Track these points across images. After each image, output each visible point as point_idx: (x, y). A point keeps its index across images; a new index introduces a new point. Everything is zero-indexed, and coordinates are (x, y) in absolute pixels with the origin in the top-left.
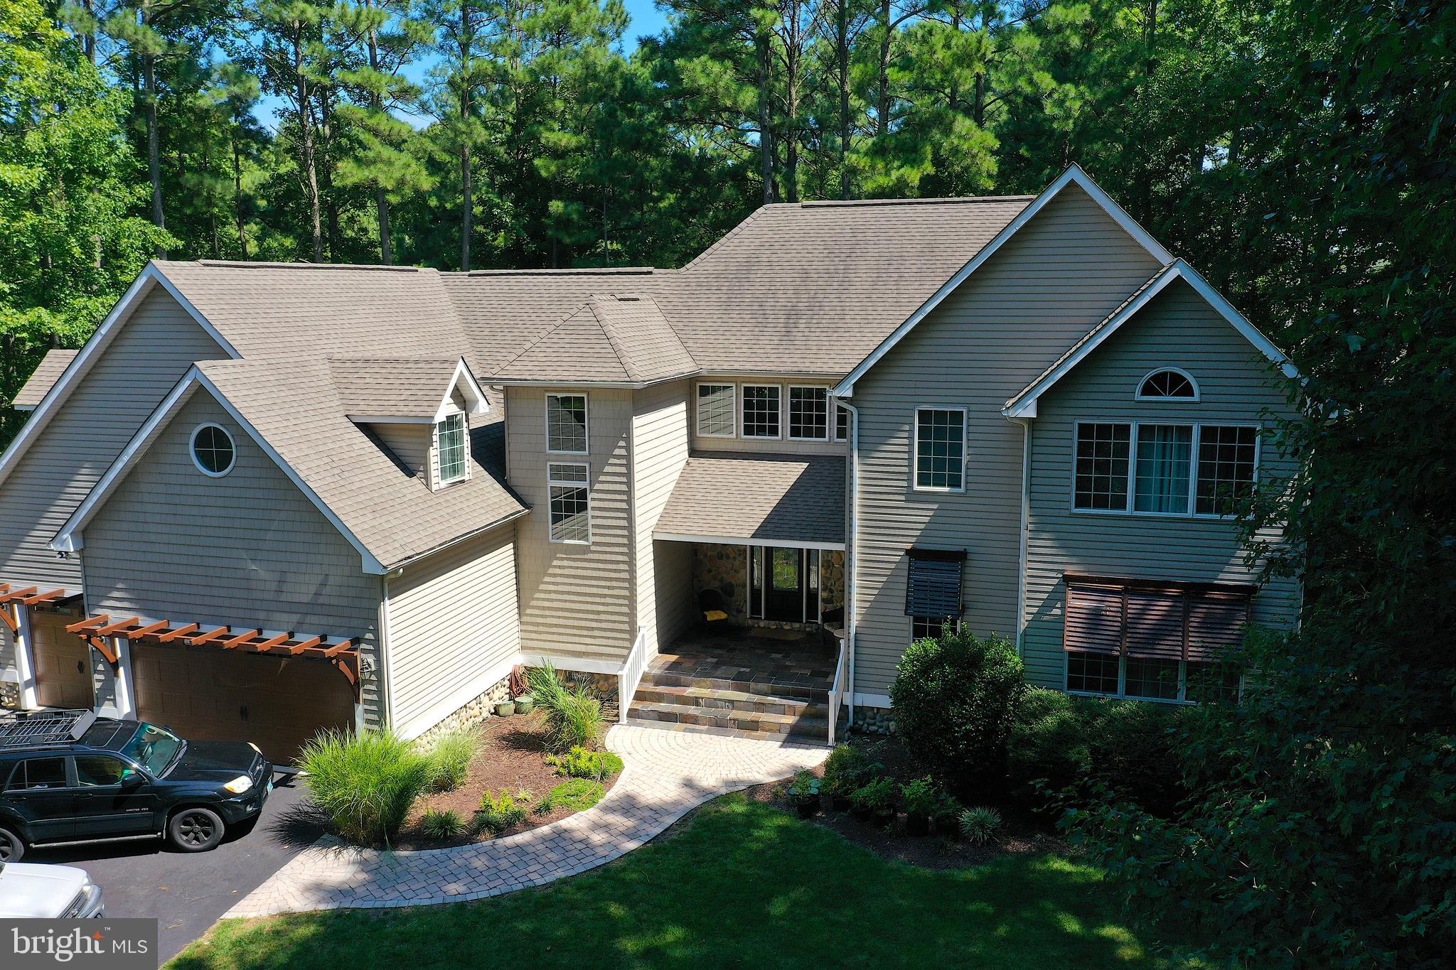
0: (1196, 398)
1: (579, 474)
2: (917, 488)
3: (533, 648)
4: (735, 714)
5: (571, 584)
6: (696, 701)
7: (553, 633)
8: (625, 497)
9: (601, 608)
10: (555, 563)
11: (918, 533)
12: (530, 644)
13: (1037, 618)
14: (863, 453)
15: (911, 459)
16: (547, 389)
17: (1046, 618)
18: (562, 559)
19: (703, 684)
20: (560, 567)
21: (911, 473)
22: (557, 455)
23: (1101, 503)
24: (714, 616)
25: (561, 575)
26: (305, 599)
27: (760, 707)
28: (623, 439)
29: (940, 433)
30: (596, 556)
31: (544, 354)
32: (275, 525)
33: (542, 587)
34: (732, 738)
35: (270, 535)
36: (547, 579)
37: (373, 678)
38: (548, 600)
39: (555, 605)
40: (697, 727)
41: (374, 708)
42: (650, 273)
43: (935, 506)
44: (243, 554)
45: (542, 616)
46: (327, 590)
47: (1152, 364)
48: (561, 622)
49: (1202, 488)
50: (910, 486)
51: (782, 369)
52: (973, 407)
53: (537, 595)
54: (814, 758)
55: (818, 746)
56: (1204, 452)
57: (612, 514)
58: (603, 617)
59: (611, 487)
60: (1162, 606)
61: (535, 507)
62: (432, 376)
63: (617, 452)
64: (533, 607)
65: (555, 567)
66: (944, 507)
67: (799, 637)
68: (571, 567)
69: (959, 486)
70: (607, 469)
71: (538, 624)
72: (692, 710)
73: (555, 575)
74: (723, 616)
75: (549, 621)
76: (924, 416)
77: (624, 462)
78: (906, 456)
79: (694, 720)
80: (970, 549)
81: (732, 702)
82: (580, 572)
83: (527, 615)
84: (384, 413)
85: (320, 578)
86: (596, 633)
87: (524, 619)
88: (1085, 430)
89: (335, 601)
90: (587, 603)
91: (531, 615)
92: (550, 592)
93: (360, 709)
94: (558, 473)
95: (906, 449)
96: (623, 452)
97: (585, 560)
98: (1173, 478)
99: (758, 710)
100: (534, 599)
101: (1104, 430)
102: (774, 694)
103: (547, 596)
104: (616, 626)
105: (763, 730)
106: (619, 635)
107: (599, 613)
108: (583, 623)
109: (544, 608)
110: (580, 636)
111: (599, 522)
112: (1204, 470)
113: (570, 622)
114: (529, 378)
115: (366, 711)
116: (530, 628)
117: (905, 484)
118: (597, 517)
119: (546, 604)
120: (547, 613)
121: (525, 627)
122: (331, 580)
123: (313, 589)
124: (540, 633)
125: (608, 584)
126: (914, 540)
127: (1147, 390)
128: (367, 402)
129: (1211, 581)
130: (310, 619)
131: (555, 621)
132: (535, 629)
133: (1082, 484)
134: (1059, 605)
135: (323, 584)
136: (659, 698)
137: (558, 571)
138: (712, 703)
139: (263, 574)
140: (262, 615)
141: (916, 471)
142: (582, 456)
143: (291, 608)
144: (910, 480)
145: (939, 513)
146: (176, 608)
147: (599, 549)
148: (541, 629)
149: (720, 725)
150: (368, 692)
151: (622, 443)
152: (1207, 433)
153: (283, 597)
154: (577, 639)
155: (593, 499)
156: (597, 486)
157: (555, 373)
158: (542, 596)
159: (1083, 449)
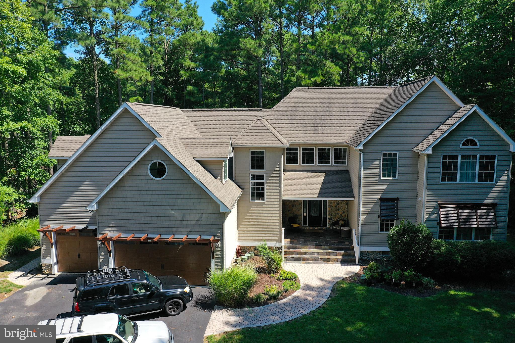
0: (478, 146)
1: (262, 177)
2: (382, 178)
3: (243, 239)
4: (320, 257)
5: (258, 216)
6: (305, 253)
7: (250, 234)
8: (278, 185)
9: (268, 224)
10: (252, 209)
11: (382, 193)
12: (241, 238)
13: (429, 217)
14: (365, 167)
15: (380, 169)
16: (250, 148)
17: (432, 217)
18: (254, 207)
19: (305, 248)
20: (253, 210)
21: (380, 173)
22: (254, 171)
23: (449, 180)
24: (295, 226)
25: (254, 213)
26: (193, 223)
27: (328, 254)
28: (278, 165)
29: (390, 160)
30: (267, 206)
31: (248, 136)
32: (182, 196)
33: (246, 217)
34: (323, 264)
35: (179, 200)
36: (248, 215)
37: (219, 249)
38: (248, 222)
39: (251, 223)
40: (309, 262)
41: (219, 260)
42: (261, 110)
43: (388, 184)
44: (168, 208)
45: (246, 228)
46: (202, 219)
47: (465, 136)
48: (253, 229)
49: (480, 174)
50: (380, 178)
51: (317, 141)
52: (400, 152)
53: (244, 221)
54: (356, 269)
55: (353, 265)
56: (481, 163)
57: (274, 191)
58: (269, 227)
59: (274, 182)
60: (467, 211)
61: (245, 190)
62: (222, 144)
63: (276, 169)
64: (243, 225)
65: (252, 210)
66: (391, 184)
67: (322, 231)
68: (258, 210)
69: (396, 177)
70: (272, 175)
71: (244, 231)
72: (305, 256)
73: (252, 213)
74: (298, 225)
75: (249, 229)
76: (384, 155)
77: (278, 173)
78: (378, 168)
79: (307, 260)
80: (398, 197)
81: (318, 253)
82: (261, 212)
83: (240, 228)
84: (208, 156)
85: (199, 215)
86: (267, 232)
87: (239, 229)
88: (445, 157)
89: (205, 223)
90: (263, 222)
91: (242, 228)
92: (250, 219)
93: (213, 262)
94: (254, 177)
95: (378, 165)
96: (278, 169)
97: (263, 207)
98: (470, 171)
99: (327, 255)
100: (243, 222)
101: (450, 157)
102: (331, 249)
103: (248, 221)
104: (274, 230)
105: (332, 261)
106: (275, 233)
107: (268, 225)
108: (262, 229)
109: (247, 225)
110: (260, 234)
111: (269, 194)
112: (480, 169)
113: (257, 229)
114: (246, 144)
115: (216, 262)
116: (242, 232)
117: (378, 177)
118: (268, 192)
119: (248, 223)
120: (248, 226)
121: (239, 232)
122: (204, 215)
123: (196, 219)
124: (245, 234)
125: (271, 215)
126: (380, 195)
127: (464, 145)
128: (199, 153)
129: (482, 203)
130: (194, 230)
131: (251, 229)
132: (243, 232)
133: (443, 174)
134: (436, 213)
135: (201, 217)
136: (292, 253)
137: (253, 212)
138: (312, 253)
139: (176, 215)
140: (174, 230)
141: (382, 173)
142: (263, 171)
143: (187, 226)
144: (380, 176)
145: (389, 186)
146: (138, 229)
147: (268, 203)
148: (246, 232)
149: (316, 260)
150: (217, 255)
151: (278, 166)
152: (481, 157)
153: (184, 223)
154: (259, 235)
155: (267, 186)
156: (268, 181)
157: (255, 143)
158: (247, 221)
159: (444, 163)
